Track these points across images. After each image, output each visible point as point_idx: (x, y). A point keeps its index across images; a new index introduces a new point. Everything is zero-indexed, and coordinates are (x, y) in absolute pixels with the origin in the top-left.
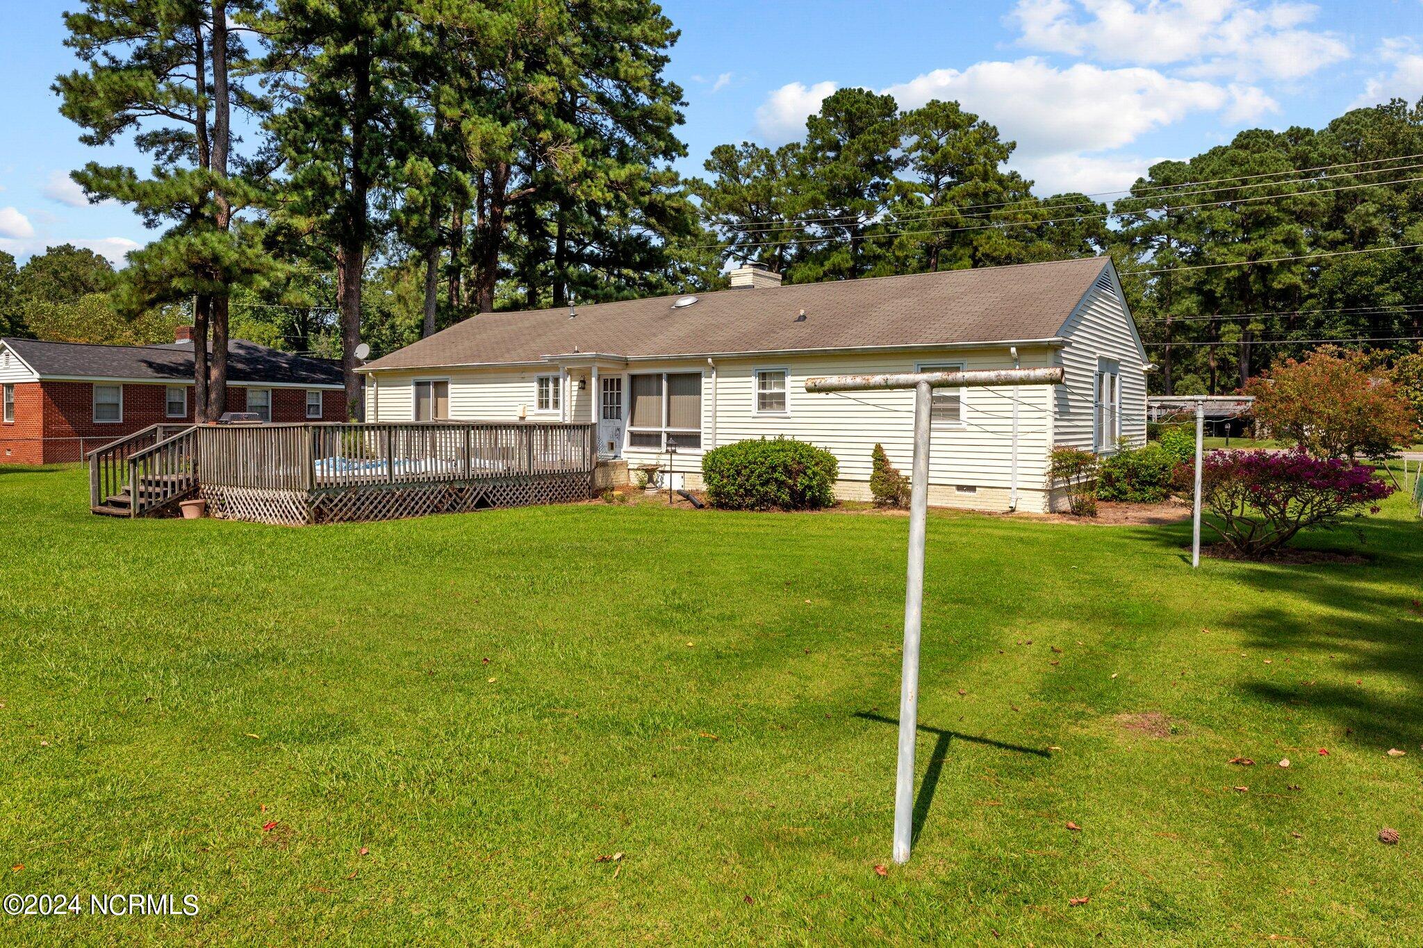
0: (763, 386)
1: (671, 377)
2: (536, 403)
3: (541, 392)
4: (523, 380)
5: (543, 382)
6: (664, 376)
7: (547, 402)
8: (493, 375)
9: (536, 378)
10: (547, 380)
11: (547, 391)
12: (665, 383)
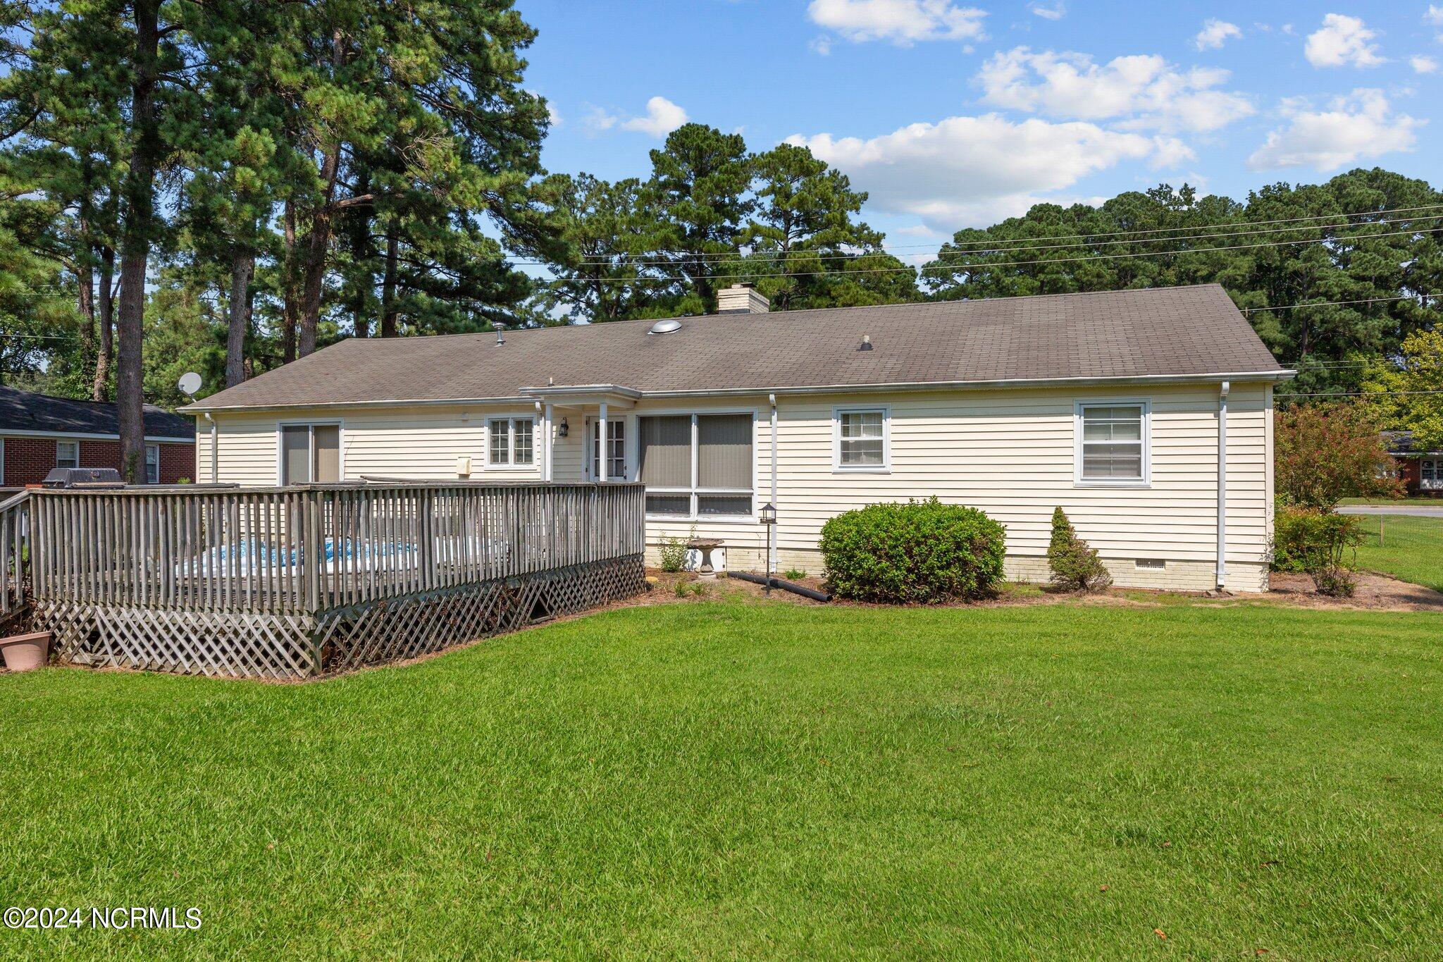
0: (845, 432)
1: (702, 419)
2: (487, 455)
3: (494, 441)
4: (465, 423)
5: (498, 427)
6: (694, 418)
7: (505, 454)
8: (415, 417)
9: (486, 421)
10: (505, 424)
11: (505, 440)
12: (694, 429)
